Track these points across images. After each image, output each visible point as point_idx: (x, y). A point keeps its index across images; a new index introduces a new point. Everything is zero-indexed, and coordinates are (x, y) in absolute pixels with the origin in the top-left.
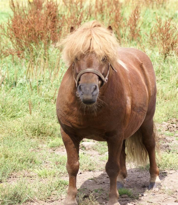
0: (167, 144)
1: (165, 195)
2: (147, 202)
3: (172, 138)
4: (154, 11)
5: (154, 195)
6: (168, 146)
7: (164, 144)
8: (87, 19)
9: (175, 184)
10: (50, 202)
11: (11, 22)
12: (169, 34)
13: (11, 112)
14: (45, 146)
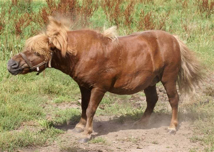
0: (140, 102)
1: (131, 142)
2: (117, 148)
3: (144, 98)
4: (146, 5)
5: (123, 142)
6: (139, 104)
7: (137, 102)
8: (95, 10)
9: (140, 134)
10: (45, 146)
11: (41, 11)
12: (150, 22)
13: (31, 76)
14: (52, 101)
